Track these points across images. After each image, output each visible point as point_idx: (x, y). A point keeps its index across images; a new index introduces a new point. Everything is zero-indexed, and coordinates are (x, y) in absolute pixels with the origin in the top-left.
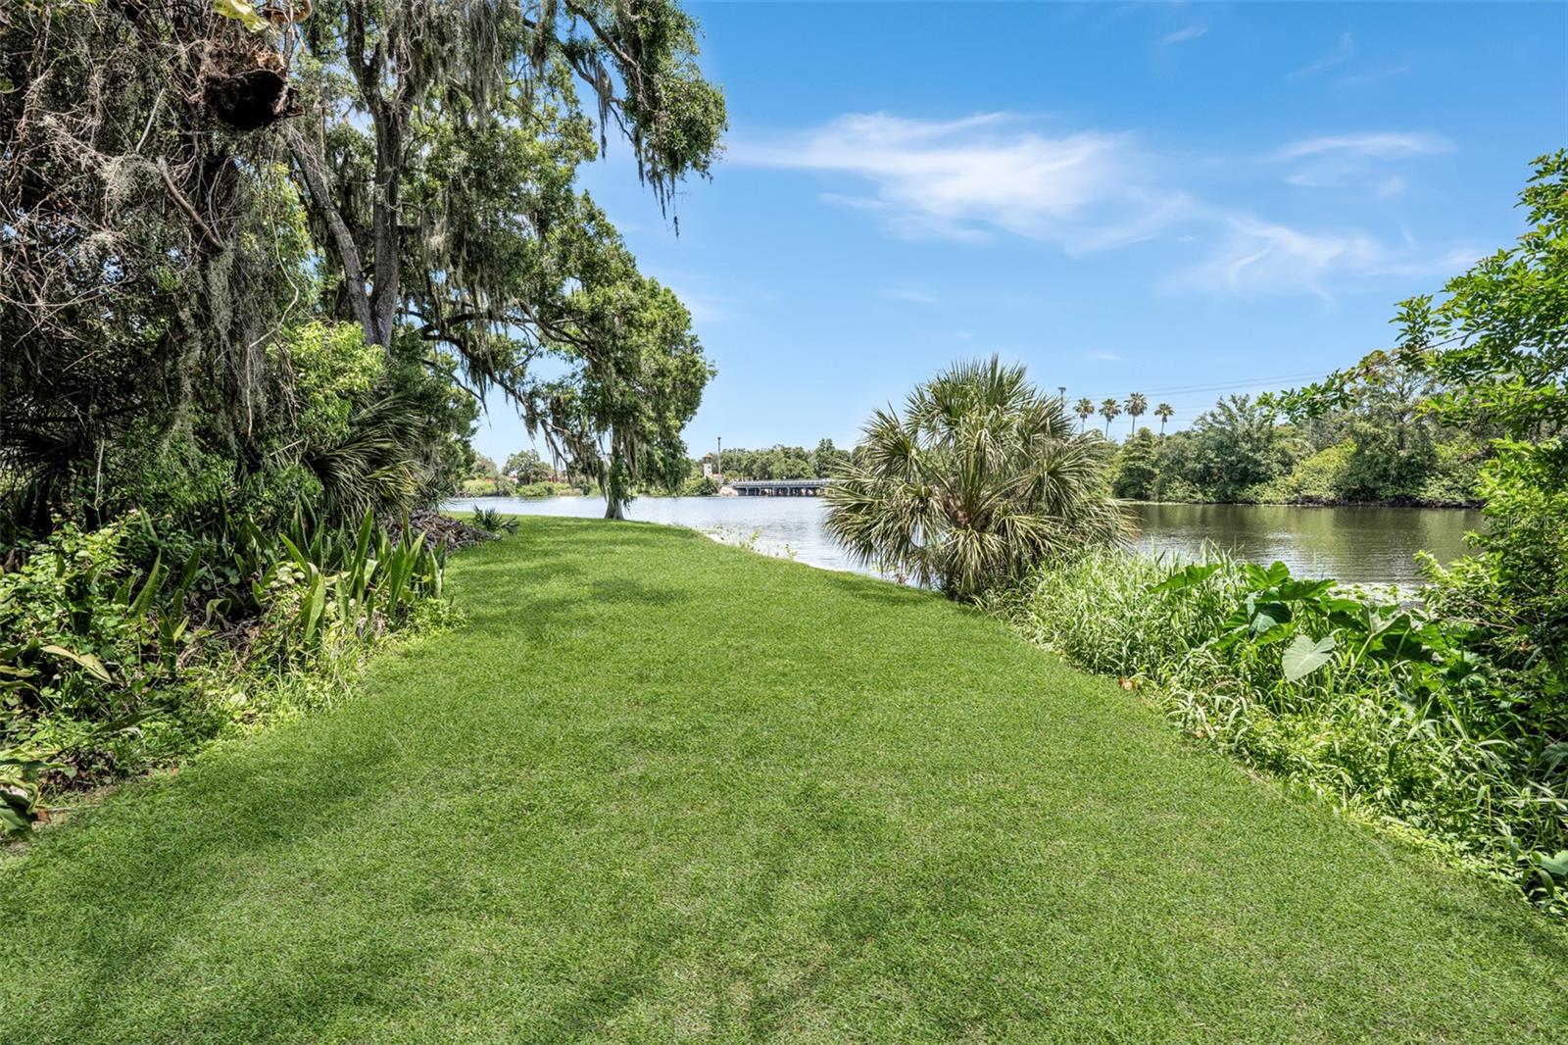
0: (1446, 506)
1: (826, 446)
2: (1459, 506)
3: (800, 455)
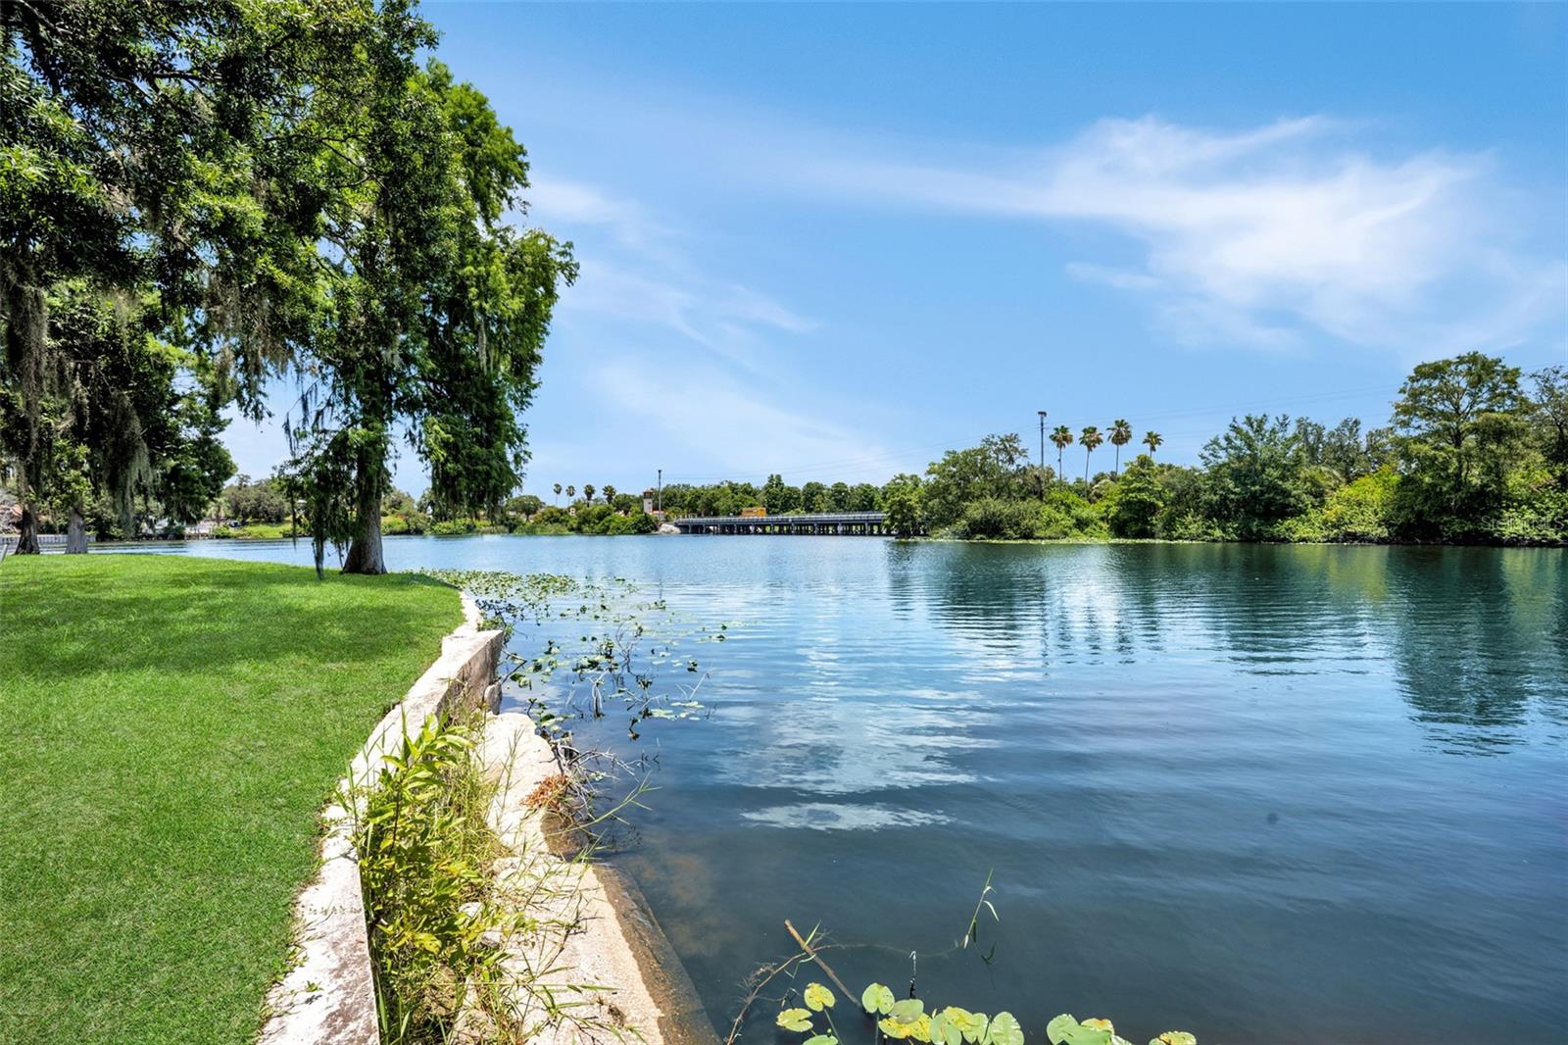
0: (1532, 544)
1: (776, 482)
2: (1553, 544)
3: (748, 491)
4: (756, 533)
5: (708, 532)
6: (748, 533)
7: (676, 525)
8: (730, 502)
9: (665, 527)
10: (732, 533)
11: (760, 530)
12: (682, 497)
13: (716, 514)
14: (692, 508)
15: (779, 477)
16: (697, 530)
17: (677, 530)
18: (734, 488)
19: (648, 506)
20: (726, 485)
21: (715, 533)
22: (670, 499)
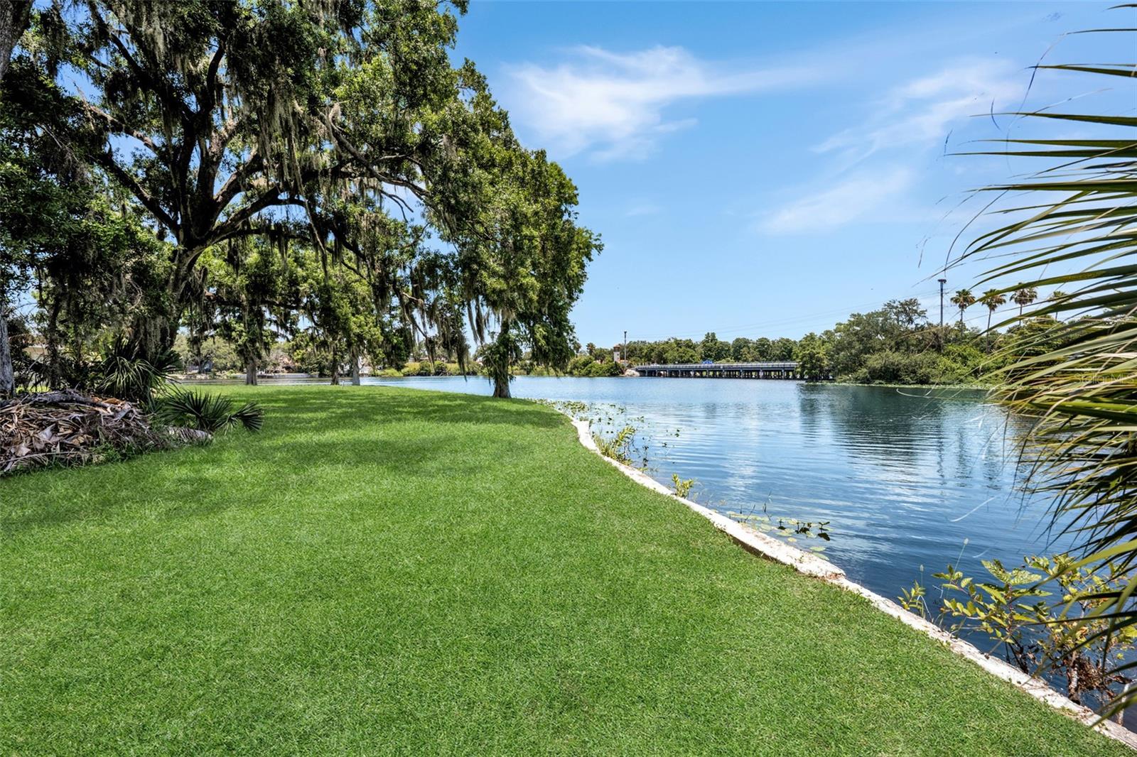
1: (711, 338)
3: (689, 345)
4: (695, 376)
5: (660, 375)
6: (689, 376)
7: (637, 370)
8: (676, 354)
9: (629, 372)
10: (677, 377)
11: (698, 374)
12: (640, 350)
13: (665, 362)
14: (648, 359)
15: (713, 335)
16: (652, 373)
17: (638, 374)
18: (678, 343)
19: (617, 356)
20: (672, 341)
21: (665, 376)
22: (632, 352)
